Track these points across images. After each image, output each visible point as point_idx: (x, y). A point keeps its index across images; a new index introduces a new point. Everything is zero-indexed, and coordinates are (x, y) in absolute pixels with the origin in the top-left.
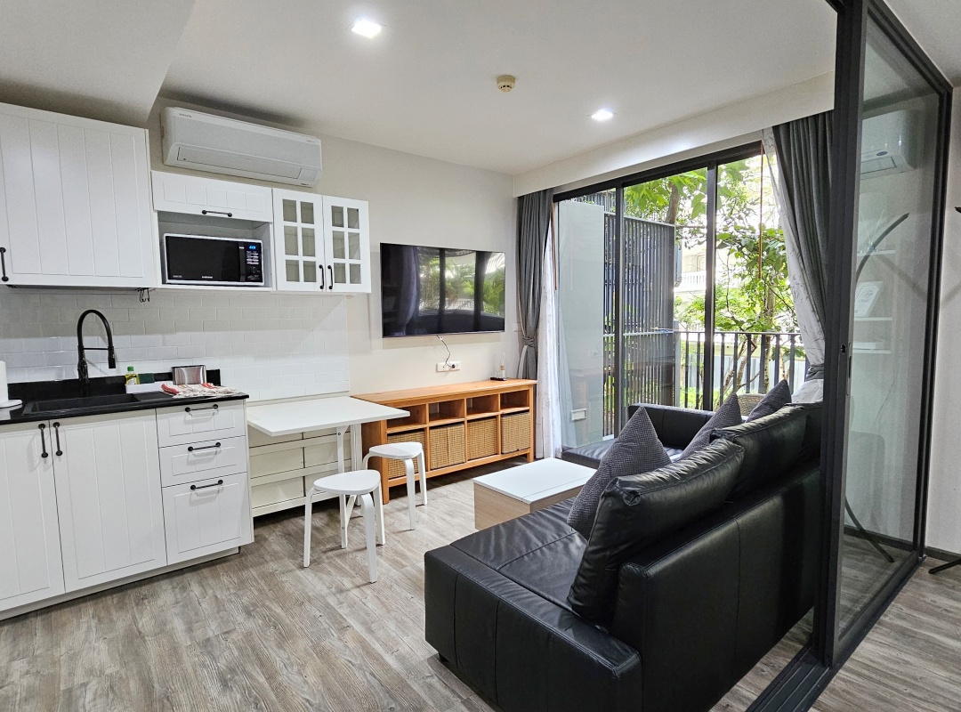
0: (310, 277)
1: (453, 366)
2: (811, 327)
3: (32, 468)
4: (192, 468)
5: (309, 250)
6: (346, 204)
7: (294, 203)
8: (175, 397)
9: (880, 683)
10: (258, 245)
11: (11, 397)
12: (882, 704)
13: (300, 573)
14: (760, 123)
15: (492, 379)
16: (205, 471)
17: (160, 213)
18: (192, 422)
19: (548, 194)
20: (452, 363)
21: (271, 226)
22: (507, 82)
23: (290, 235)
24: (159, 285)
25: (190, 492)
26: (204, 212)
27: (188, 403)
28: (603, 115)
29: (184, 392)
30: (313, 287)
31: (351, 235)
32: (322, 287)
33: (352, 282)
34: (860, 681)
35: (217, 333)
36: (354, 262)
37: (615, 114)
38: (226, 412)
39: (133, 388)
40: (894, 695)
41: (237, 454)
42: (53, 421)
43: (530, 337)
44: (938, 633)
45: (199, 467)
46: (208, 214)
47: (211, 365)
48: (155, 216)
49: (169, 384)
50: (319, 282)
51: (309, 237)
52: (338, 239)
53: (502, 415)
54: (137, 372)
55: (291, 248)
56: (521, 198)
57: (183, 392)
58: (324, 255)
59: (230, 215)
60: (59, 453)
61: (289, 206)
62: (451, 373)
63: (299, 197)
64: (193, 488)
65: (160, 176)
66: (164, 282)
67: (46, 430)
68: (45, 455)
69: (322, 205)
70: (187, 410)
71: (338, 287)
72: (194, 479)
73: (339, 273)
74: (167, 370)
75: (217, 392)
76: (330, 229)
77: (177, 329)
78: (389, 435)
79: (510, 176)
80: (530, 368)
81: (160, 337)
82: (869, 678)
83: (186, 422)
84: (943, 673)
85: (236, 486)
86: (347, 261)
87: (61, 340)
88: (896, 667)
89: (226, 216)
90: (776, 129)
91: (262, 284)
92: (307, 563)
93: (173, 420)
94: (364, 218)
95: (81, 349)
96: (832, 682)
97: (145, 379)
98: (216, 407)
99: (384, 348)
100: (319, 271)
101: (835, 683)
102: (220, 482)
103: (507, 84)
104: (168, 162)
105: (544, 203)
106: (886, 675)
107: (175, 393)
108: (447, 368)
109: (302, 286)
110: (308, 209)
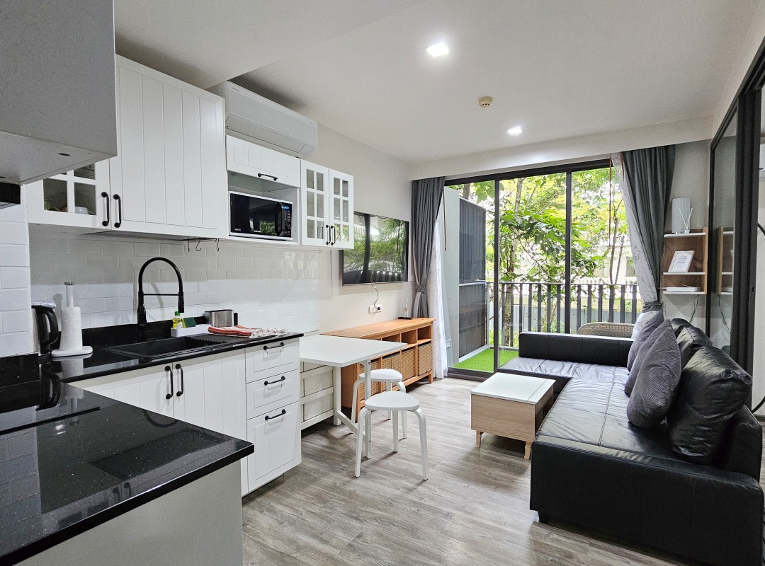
0: (321, 235)
1: (379, 309)
2: (647, 278)
4: (267, 400)
5: (321, 212)
6: (341, 176)
7: (313, 172)
8: (251, 337)
10: (290, 206)
11: (85, 344)
14: (611, 149)
15: (400, 318)
16: (274, 403)
17: (230, 173)
18: (267, 359)
19: (441, 180)
20: (378, 306)
21: (298, 190)
22: (486, 101)
23: (310, 198)
25: (264, 422)
26: (259, 175)
27: (264, 342)
28: (515, 131)
29: (257, 332)
30: (322, 243)
32: (327, 244)
36: (345, 223)
37: (523, 130)
39: (182, 331)
41: (294, 387)
42: (175, 364)
43: (423, 286)
45: (271, 399)
46: (262, 177)
48: (227, 175)
50: (326, 239)
51: (321, 202)
52: (337, 204)
53: (419, 346)
55: (310, 210)
56: (415, 182)
58: (329, 216)
59: (275, 179)
60: (179, 394)
61: (310, 175)
62: (377, 314)
63: (316, 168)
64: (267, 418)
68: (168, 397)
69: (328, 177)
70: (265, 348)
72: (267, 410)
76: (333, 196)
79: (408, 165)
80: (424, 311)
81: (195, 283)
85: (293, 412)
86: (342, 223)
89: (272, 179)
90: (623, 153)
91: (291, 239)
92: (358, 474)
93: (256, 358)
94: (351, 188)
95: (141, 294)
97: (189, 323)
98: (282, 345)
99: (340, 294)
100: (326, 230)
102: (284, 412)
103: (486, 102)
105: (438, 187)
108: (375, 310)
109: (316, 242)
110: (320, 179)
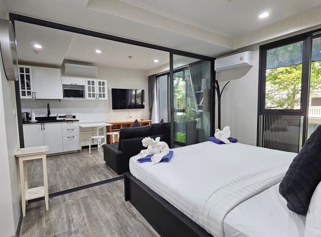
0: (94, 96)
1: (131, 117)
3: (40, 131)
4: (68, 134)
5: (93, 91)
6: (102, 81)
10: (82, 90)
13: (88, 155)
16: (70, 135)
17: (63, 85)
18: (68, 125)
21: (85, 86)
22: (130, 57)
23: (89, 88)
24: (63, 98)
25: (68, 138)
27: (67, 121)
28: (156, 61)
30: (94, 99)
31: (103, 88)
32: (96, 99)
33: (103, 97)
35: (75, 108)
36: (103, 93)
38: (75, 124)
41: (77, 132)
42: (43, 123)
43: (151, 110)
45: (70, 134)
46: (72, 84)
47: (74, 115)
48: (62, 85)
49: (65, 118)
50: (96, 98)
51: (93, 88)
52: (100, 88)
54: (59, 116)
55: (89, 91)
56: (149, 76)
57: (66, 119)
58: (97, 92)
60: (44, 129)
61: (89, 82)
63: (91, 80)
64: (68, 137)
65: (63, 78)
66: (64, 98)
67: (42, 125)
68: (42, 129)
69: (96, 81)
70: (67, 122)
71: (100, 99)
72: (68, 136)
73: (100, 96)
74: (65, 116)
75: (74, 119)
76: (98, 86)
77: (67, 107)
78: (112, 131)
79: (146, 71)
81: (63, 109)
83: (67, 125)
85: (77, 138)
86: (102, 93)
87: (45, 109)
89: (76, 85)
90: (189, 64)
91: (83, 98)
92: (89, 153)
93: (65, 124)
94: (106, 84)
97: (60, 117)
98: (73, 122)
99: (113, 112)
100: (95, 95)
102: (74, 137)
104: (65, 73)
105: (153, 78)
107: (65, 119)
108: (129, 117)
109: (92, 98)
110: (93, 82)
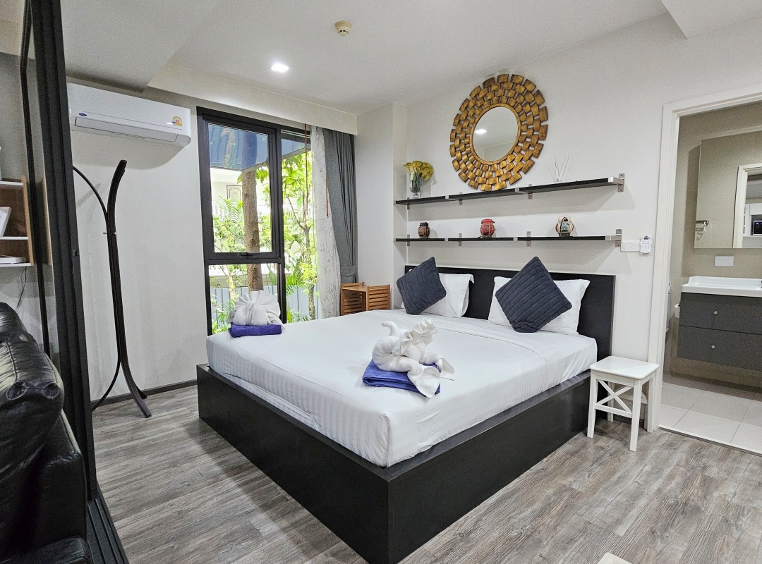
9: (128, 483)
12: (141, 490)
34: (118, 490)
40: (140, 483)
44: (122, 443)
82: (121, 486)
84: (145, 458)
88: (125, 471)
96: (107, 503)
101: (109, 502)
106: (124, 479)
